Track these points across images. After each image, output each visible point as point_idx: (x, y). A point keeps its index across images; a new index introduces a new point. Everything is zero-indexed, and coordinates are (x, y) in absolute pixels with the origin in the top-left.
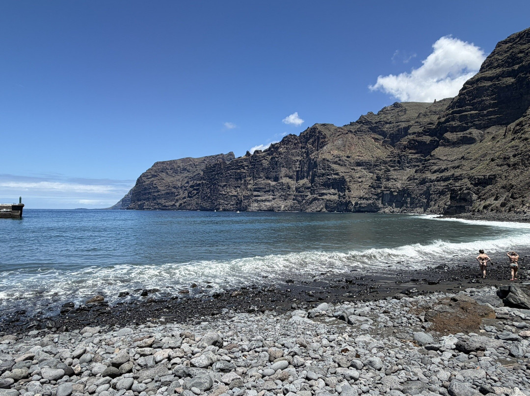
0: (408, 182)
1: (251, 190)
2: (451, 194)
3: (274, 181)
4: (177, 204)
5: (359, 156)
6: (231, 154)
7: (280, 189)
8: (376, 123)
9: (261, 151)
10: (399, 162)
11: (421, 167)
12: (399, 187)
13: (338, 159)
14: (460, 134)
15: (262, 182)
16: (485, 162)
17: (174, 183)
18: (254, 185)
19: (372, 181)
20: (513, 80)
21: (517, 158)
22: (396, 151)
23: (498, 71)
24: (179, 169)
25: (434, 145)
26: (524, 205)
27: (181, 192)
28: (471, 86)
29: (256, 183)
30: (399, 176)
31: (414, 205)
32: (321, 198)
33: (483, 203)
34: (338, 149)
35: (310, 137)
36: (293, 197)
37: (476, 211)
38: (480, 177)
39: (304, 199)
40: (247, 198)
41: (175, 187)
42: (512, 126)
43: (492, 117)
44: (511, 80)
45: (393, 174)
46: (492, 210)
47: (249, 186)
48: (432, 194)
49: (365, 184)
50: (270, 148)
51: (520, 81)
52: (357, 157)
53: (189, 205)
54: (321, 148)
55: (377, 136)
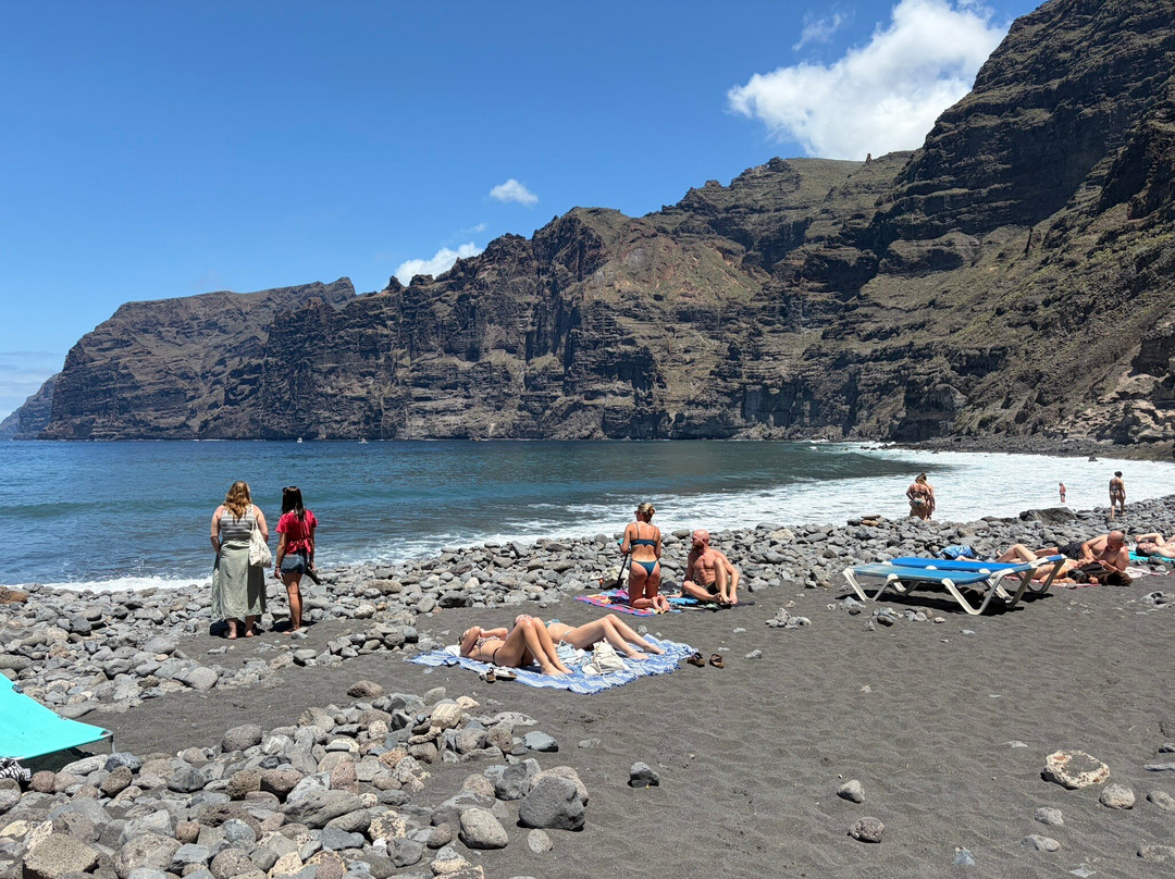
0: (807, 363)
1: (404, 383)
2: (907, 392)
3: (469, 359)
4: (195, 423)
5: (684, 295)
6: (344, 284)
7: (485, 379)
8: (727, 210)
9: (429, 277)
10: (783, 312)
11: (835, 325)
12: (784, 375)
13: (632, 303)
14: (928, 245)
15: (436, 361)
16: (982, 315)
17: (183, 364)
18: (413, 371)
19: (716, 358)
20: (1047, 116)
21: (1051, 309)
22: (776, 284)
23: (1015, 90)
24: (194, 323)
25: (868, 270)
26: (1063, 418)
27: (204, 390)
28: (952, 126)
29: (418, 365)
30: (783, 348)
31: (819, 418)
32: (590, 402)
33: (979, 415)
34: (633, 275)
35: (560, 242)
36: (518, 401)
37: (964, 432)
38: (972, 352)
39: (547, 407)
40: (395, 403)
41: (184, 376)
42: (1043, 227)
43: (999, 204)
44: (1041, 116)
45: (770, 342)
46: (998, 431)
47: (400, 373)
48: (860, 393)
49: (700, 366)
50: (454, 271)
51: (1061, 118)
52: (681, 299)
53: (229, 424)
54: (590, 272)
55: (729, 244)
